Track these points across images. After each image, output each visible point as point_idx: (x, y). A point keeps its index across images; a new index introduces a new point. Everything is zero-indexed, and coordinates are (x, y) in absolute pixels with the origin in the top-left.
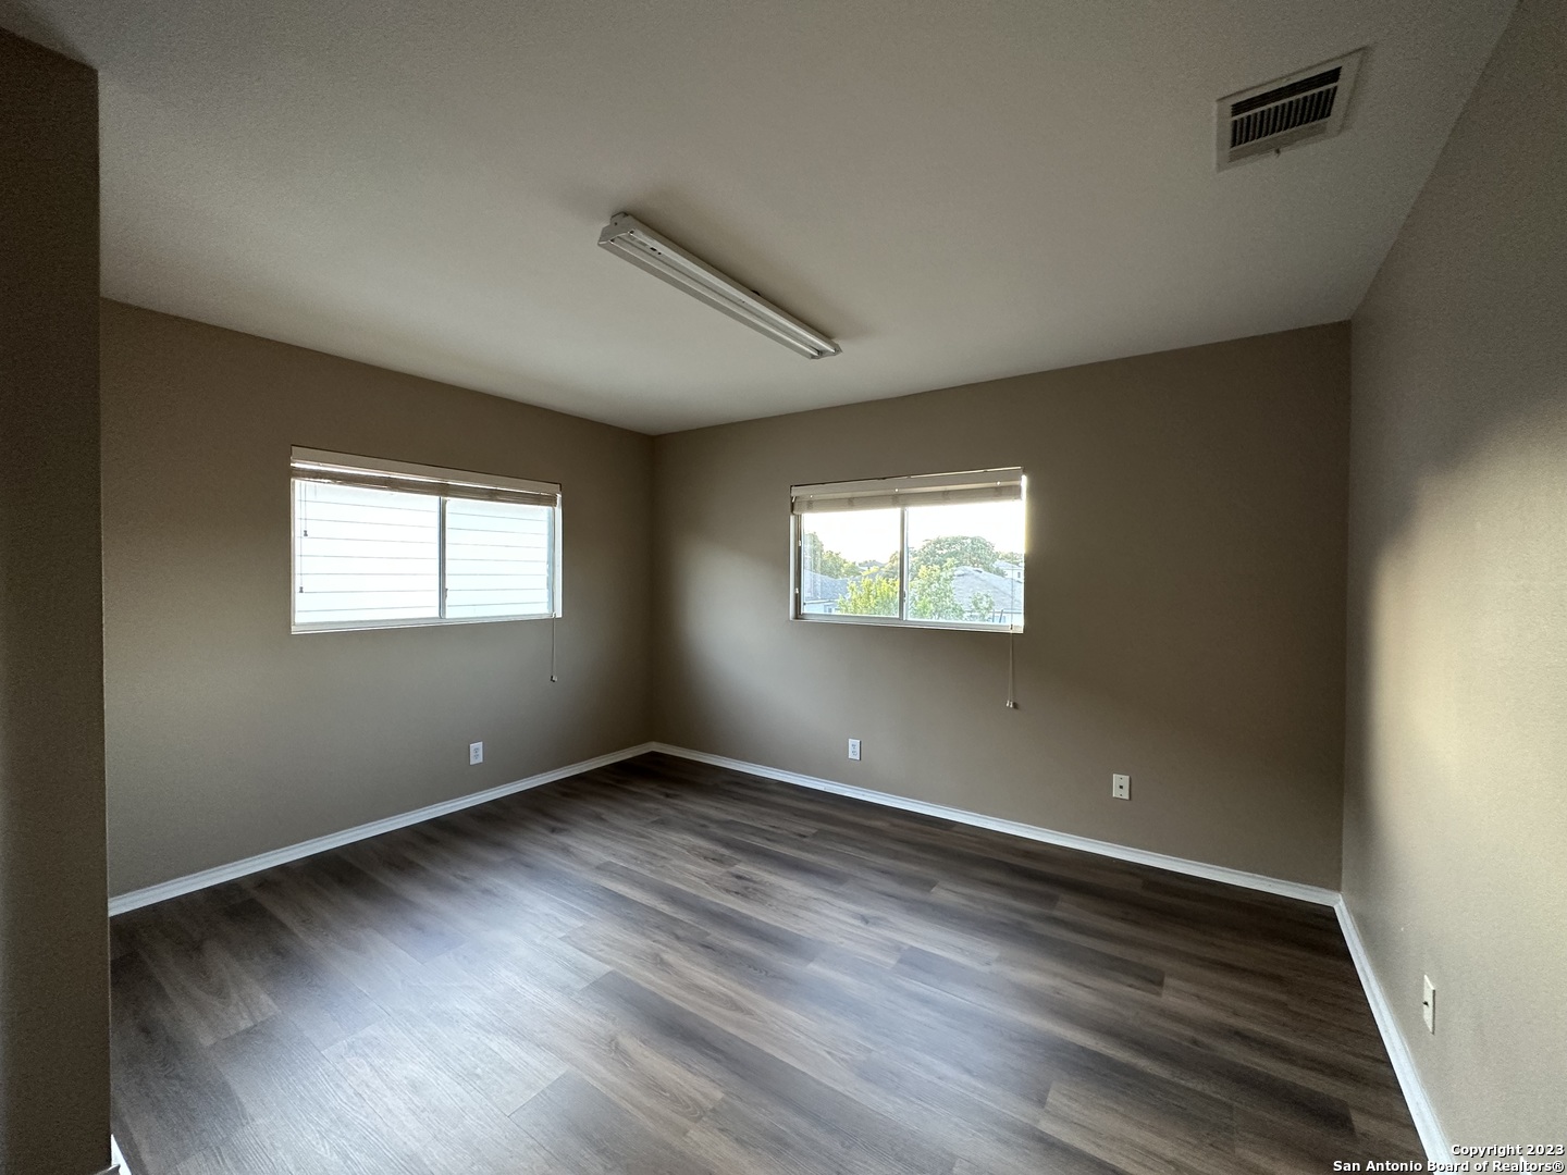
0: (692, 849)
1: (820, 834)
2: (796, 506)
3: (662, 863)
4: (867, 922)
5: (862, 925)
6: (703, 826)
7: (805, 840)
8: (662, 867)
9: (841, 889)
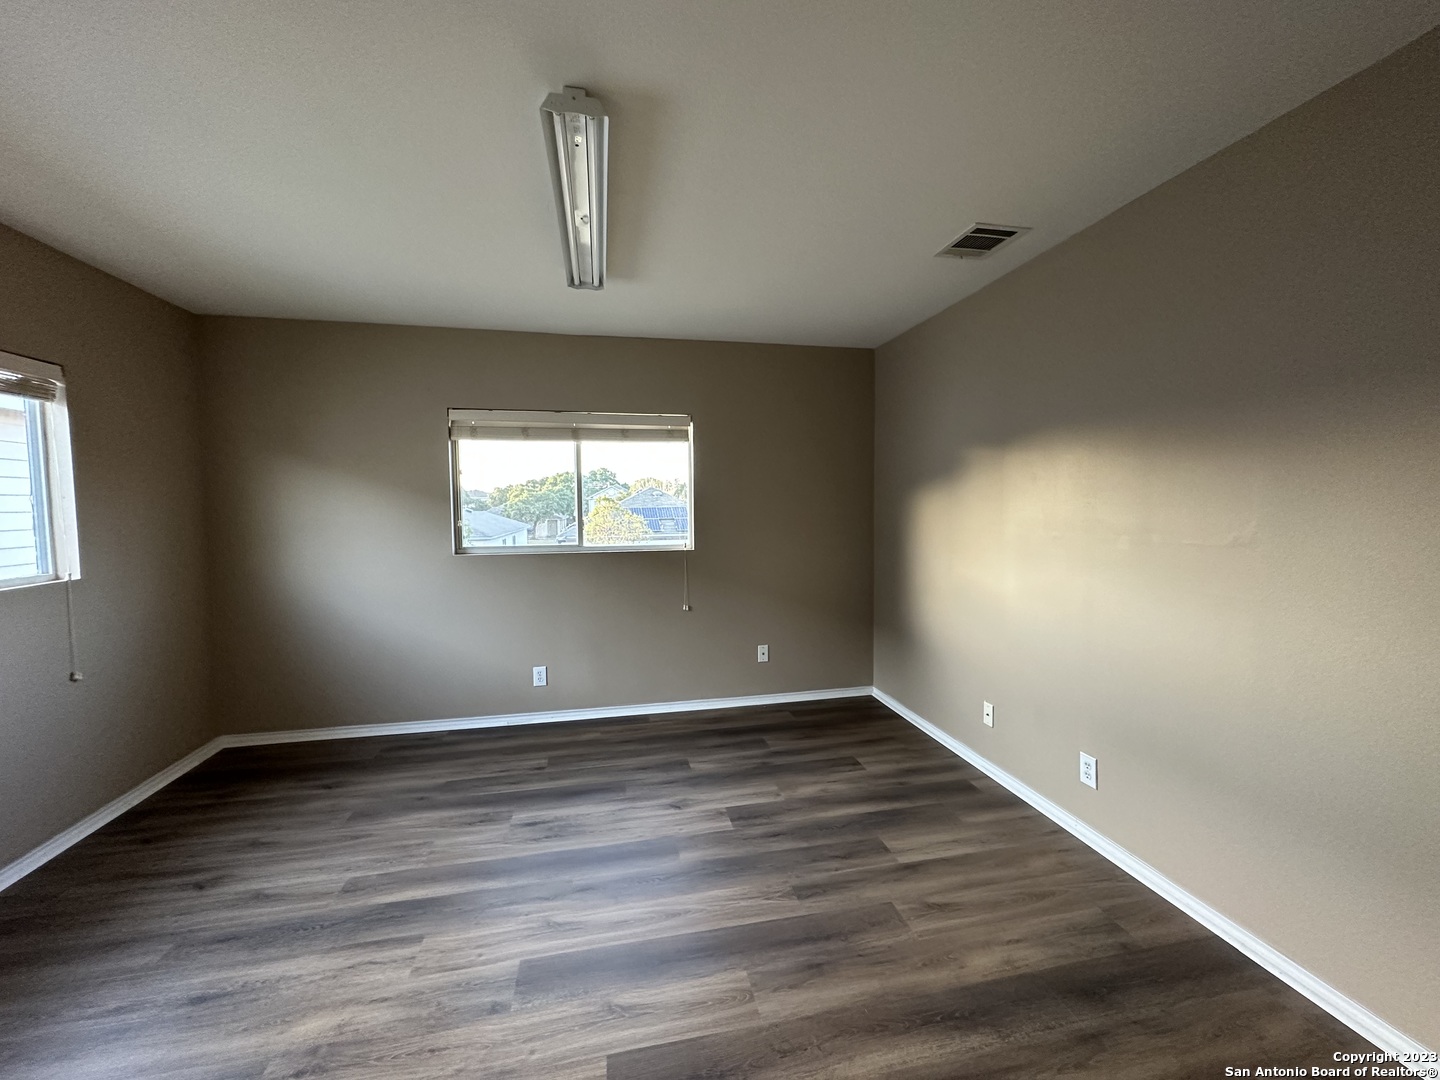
0: (442, 823)
1: (553, 762)
2: (454, 432)
3: (425, 850)
4: (679, 808)
5: (678, 811)
6: (422, 799)
7: (546, 771)
8: (431, 853)
9: (629, 794)
